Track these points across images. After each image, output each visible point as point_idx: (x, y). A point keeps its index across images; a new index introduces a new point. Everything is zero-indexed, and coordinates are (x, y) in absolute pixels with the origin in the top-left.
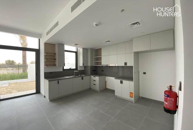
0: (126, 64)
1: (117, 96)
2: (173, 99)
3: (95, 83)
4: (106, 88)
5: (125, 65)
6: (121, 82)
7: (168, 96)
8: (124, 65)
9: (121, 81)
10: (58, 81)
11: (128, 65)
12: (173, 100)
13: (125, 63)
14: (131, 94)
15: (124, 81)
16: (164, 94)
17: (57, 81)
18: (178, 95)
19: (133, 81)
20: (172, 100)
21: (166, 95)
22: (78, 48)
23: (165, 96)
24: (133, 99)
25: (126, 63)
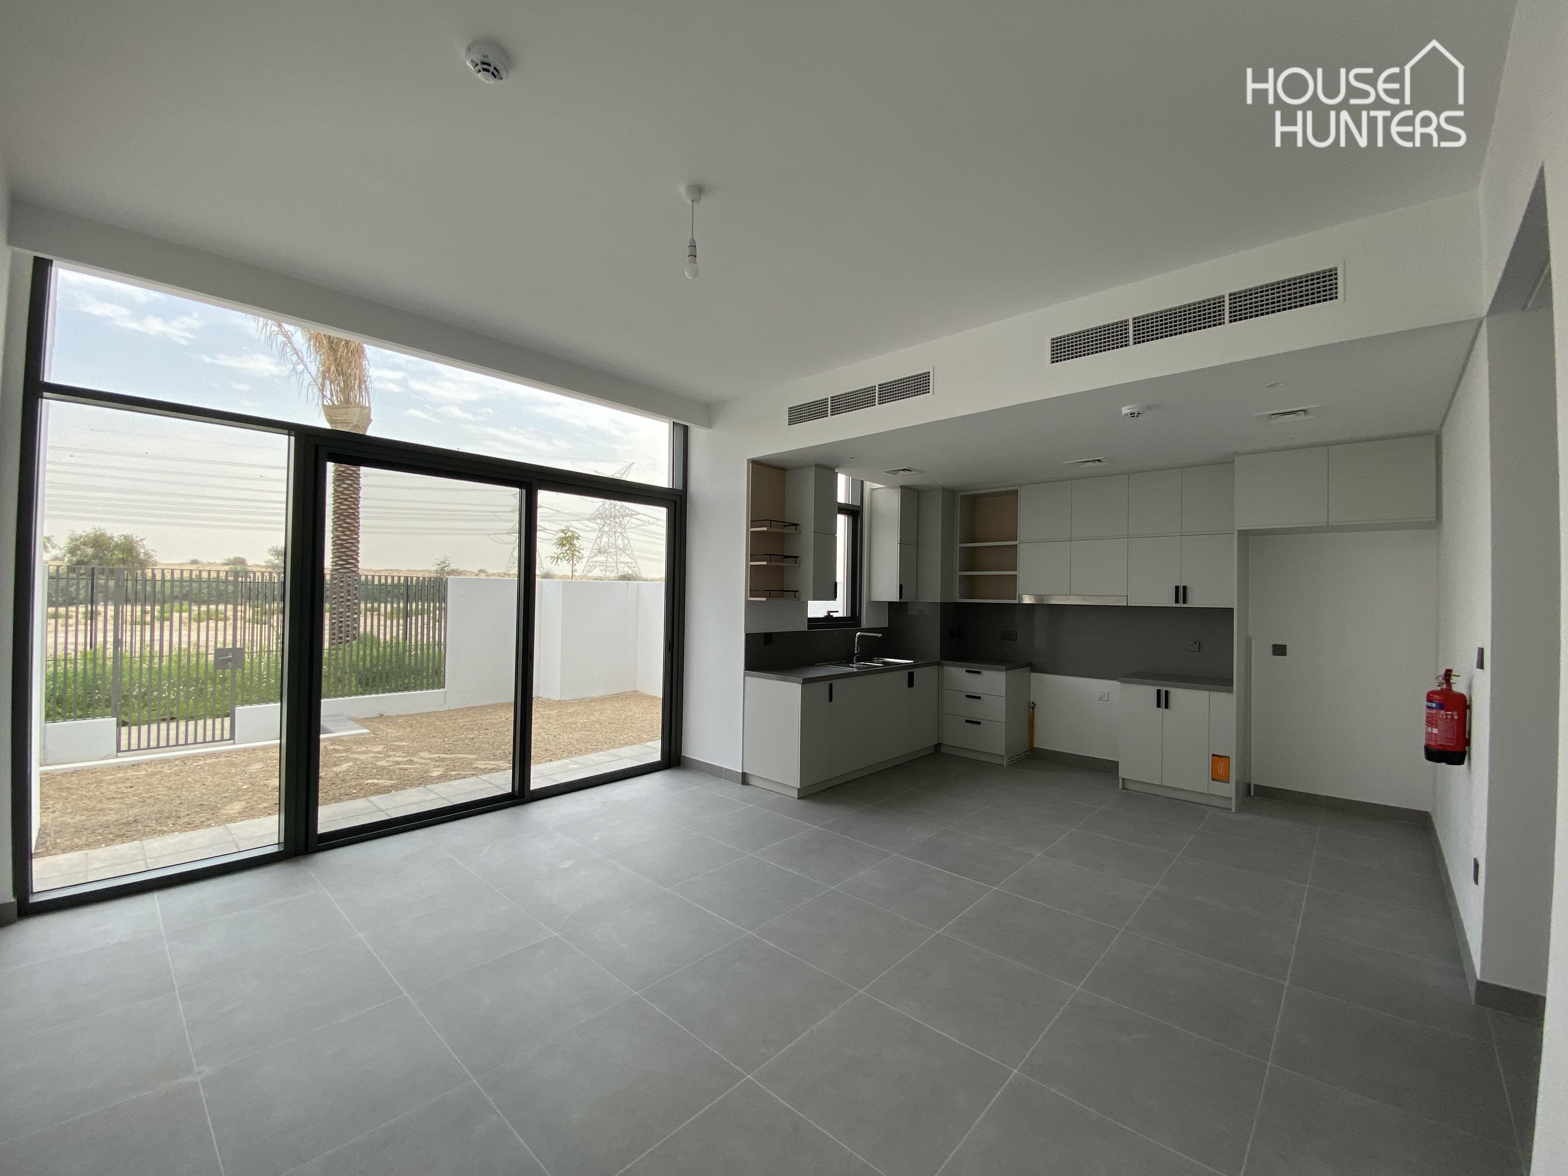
0: (1181, 593)
1: (1129, 786)
2: (1455, 713)
3: (975, 710)
4: (1032, 749)
5: (1177, 601)
6: (1163, 701)
7: (1441, 707)
8: (1170, 602)
9: (1159, 692)
10: (831, 685)
11: (1196, 600)
12: (1456, 717)
13: (1177, 588)
14: (1221, 764)
15: (1179, 695)
16: (1425, 703)
17: (825, 685)
18: (1468, 703)
19: (1231, 692)
20: (1452, 718)
21: (1434, 705)
22: (868, 485)
23: (1429, 707)
24: (1228, 790)
25: (1185, 588)
